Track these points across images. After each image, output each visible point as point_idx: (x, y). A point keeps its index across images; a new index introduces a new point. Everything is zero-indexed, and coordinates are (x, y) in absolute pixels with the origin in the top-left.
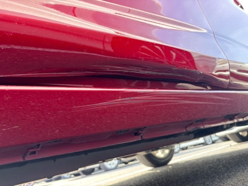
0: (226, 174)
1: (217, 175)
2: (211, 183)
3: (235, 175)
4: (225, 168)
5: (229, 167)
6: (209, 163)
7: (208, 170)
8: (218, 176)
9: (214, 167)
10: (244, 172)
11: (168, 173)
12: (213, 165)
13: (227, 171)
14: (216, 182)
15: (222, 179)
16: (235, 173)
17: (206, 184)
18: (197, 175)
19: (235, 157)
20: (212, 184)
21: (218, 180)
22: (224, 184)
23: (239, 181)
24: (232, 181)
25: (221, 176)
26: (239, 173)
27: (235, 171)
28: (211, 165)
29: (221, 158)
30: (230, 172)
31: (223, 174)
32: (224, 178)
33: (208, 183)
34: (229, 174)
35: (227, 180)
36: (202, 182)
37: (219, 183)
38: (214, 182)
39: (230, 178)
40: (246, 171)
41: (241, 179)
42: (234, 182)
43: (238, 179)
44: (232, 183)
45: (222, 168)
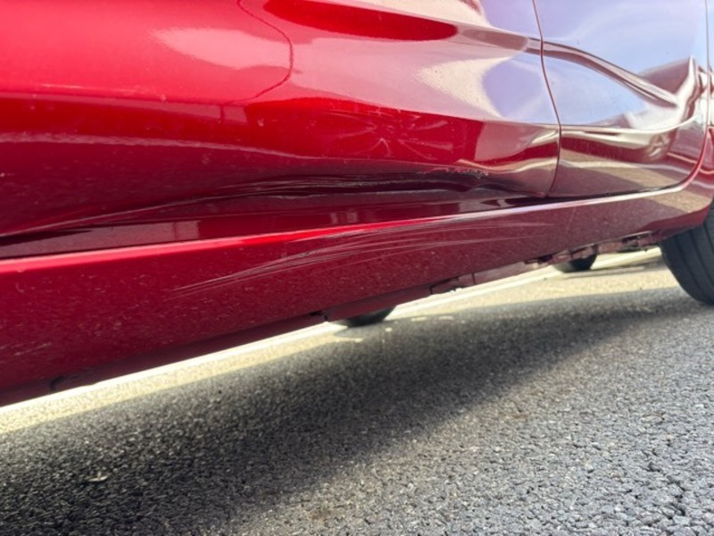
0: (510, 371)
1: (493, 371)
2: (474, 393)
3: (529, 375)
4: (513, 352)
5: (523, 349)
6: (483, 332)
7: (474, 353)
8: (492, 374)
9: (489, 347)
10: (550, 368)
11: (381, 351)
12: (490, 339)
13: (515, 362)
14: (484, 391)
15: (500, 383)
16: (530, 369)
17: (462, 394)
18: (448, 364)
19: (544, 319)
20: (475, 396)
21: (490, 385)
22: (500, 397)
23: (533, 394)
24: (518, 392)
25: (500, 375)
26: (539, 370)
27: (531, 363)
28: (485, 338)
29: (512, 320)
30: (522, 367)
31: (504, 369)
32: (505, 382)
33: (467, 393)
34: (516, 372)
35: (509, 388)
36: (453, 386)
37: (491, 394)
38: (481, 391)
39: (518, 383)
40: (555, 367)
41: (538, 387)
42: (521, 396)
43: (533, 387)
44: (517, 397)
45: (508, 352)
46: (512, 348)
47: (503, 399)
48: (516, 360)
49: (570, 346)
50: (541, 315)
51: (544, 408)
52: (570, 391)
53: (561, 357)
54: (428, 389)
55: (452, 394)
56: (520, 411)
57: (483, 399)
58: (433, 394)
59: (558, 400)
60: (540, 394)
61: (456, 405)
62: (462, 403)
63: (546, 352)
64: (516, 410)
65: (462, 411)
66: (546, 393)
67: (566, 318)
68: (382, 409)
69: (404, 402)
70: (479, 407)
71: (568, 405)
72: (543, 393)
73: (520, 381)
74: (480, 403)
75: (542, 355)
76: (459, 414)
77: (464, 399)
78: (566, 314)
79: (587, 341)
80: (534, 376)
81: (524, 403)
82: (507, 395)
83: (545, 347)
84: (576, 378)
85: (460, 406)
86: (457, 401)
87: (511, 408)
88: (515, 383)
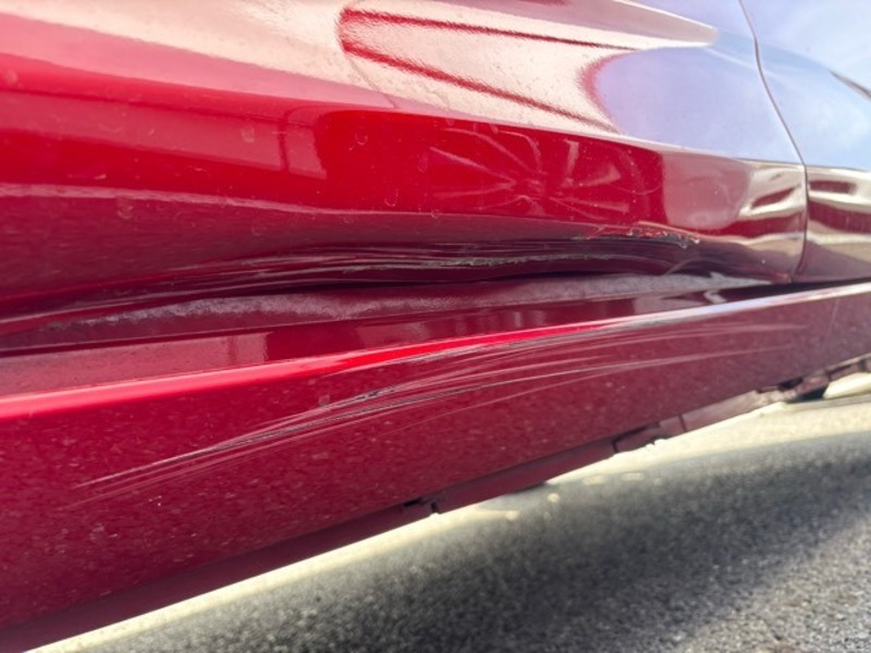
0: (745, 562)
1: (716, 562)
2: (693, 603)
3: (778, 569)
4: (743, 528)
5: (756, 523)
6: (689, 497)
7: (681, 532)
8: (716, 567)
9: (700, 520)
10: (810, 556)
11: (544, 531)
12: (702, 507)
13: (749, 546)
14: (709, 598)
15: (732, 583)
16: (777, 558)
17: (673, 604)
18: (643, 551)
19: (778, 474)
20: (696, 607)
21: (716, 587)
22: (738, 610)
23: (793, 605)
24: (768, 601)
25: (729, 569)
26: (792, 560)
27: (777, 547)
28: (694, 506)
29: (728, 477)
30: (762, 554)
31: (734, 557)
32: (739, 582)
33: (681, 603)
34: (756, 563)
35: (751, 594)
36: (658, 589)
37: (721, 604)
38: (704, 599)
39: (762, 582)
40: (817, 553)
41: (799, 592)
42: (775, 608)
43: (789, 591)
44: (767, 610)
45: (733, 528)
46: (740, 521)
47: (743, 613)
48: (750, 541)
49: (833, 517)
50: (771, 468)
51: (819, 631)
52: (856, 598)
53: (821, 535)
54: (618, 594)
55: (658, 605)
56: (779, 638)
57: (711, 614)
58: (627, 604)
59: (840, 616)
60: (805, 604)
61: (667, 625)
62: (677, 622)
63: (795, 527)
64: (770, 635)
65: (678, 638)
66: (815, 601)
67: (811, 471)
68: (549, 633)
69: (582, 619)
70: (706, 629)
71: (861, 626)
72: (810, 602)
73: (764, 578)
74: (707, 622)
75: (790, 534)
76: (675, 644)
77: (678, 615)
78: (810, 465)
79: (856, 508)
80: (787, 569)
81: (781, 623)
82: (749, 607)
83: (792, 520)
84: (859, 572)
85: (674, 628)
86: (668, 618)
87: (762, 633)
88: (758, 583)
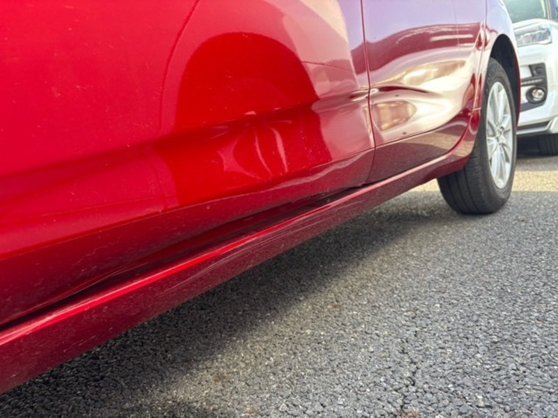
0: (333, 265)
1: (322, 263)
2: (309, 283)
3: (344, 270)
8: (321, 266)
10: (358, 264)
14: (316, 281)
15: (326, 275)
16: (346, 264)
17: (302, 283)
20: (310, 285)
21: (320, 276)
22: (326, 288)
23: (345, 287)
24: (337, 285)
25: (326, 268)
26: (351, 266)
27: (347, 258)
30: (340, 261)
32: (329, 274)
33: (305, 283)
34: (337, 266)
35: (332, 281)
36: (297, 275)
37: (320, 284)
38: (314, 281)
39: (337, 276)
40: (361, 263)
41: (350, 282)
42: (339, 288)
43: (346, 281)
44: (336, 289)
49: (373, 245)
51: (351, 300)
52: (368, 286)
53: (366, 254)
54: (280, 276)
55: (296, 282)
56: (337, 301)
57: (315, 288)
58: (284, 281)
59: (360, 294)
60: (350, 287)
61: (298, 292)
62: (302, 291)
63: (356, 248)
64: (334, 300)
65: (301, 299)
66: (354, 286)
68: (251, 293)
69: (265, 287)
70: (312, 295)
71: (366, 299)
72: (352, 286)
73: (338, 274)
74: (313, 292)
75: (353, 252)
76: (300, 301)
77: (303, 288)
79: (383, 241)
80: (348, 270)
81: (339, 295)
82: (330, 286)
84: (373, 275)
85: (301, 294)
86: (299, 289)
87: (332, 299)
88: (336, 276)
